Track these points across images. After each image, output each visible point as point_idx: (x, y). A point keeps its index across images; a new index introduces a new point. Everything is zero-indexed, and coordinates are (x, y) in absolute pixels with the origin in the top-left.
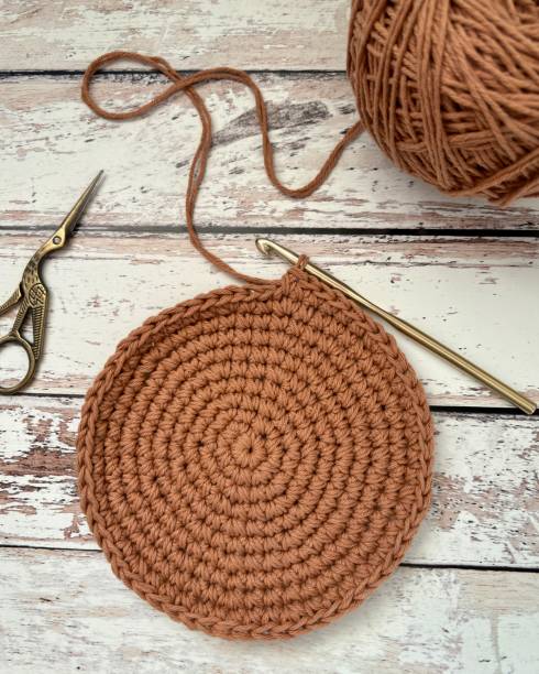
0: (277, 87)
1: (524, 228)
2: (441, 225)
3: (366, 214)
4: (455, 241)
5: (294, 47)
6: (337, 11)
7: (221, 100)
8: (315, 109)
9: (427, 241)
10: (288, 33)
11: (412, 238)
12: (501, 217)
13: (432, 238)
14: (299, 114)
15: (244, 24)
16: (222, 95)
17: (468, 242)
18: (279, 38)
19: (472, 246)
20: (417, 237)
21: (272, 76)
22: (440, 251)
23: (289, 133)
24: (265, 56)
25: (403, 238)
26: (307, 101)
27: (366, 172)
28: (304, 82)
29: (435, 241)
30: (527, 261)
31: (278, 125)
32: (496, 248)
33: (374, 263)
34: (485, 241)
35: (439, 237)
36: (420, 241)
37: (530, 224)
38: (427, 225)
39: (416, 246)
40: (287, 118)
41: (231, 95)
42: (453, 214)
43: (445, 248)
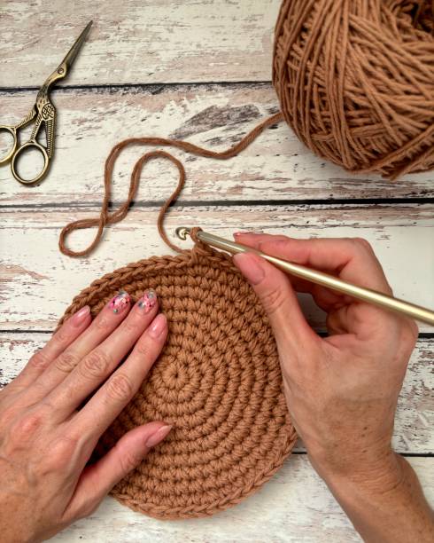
0: (220, 95)
1: (409, 197)
2: (347, 196)
3: (290, 189)
4: (357, 208)
5: (232, 63)
6: (264, 36)
7: (178, 105)
8: (249, 110)
9: (336, 209)
10: (228, 54)
11: (325, 206)
12: (392, 188)
13: (340, 206)
14: (237, 115)
15: (194, 48)
16: (179, 102)
17: (368, 208)
18: (221, 57)
19: (370, 212)
20: (328, 206)
21: (216, 87)
22: (345, 215)
23: (230, 129)
24: (210, 71)
25: (318, 206)
26: (244, 105)
27: (289, 157)
28: (240, 91)
29: (342, 209)
30: (412, 221)
31: (221, 123)
32: (388, 212)
33: (297, 226)
34: (380, 207)
35: (345, 205)
36: (331, 209)
37: (414, 193)
38: (336, 196)
39: (328, 212)
40: (228, 118)
41: (185, 102)
42: (355, 188)
43: (350, 214)
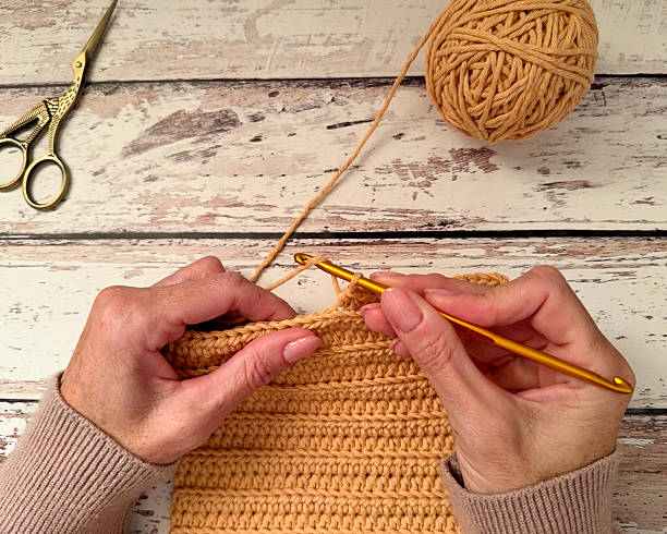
0: (190, 96)
1: (424, 229)
2: (345, 229)
3: (275, 219)
4: (358, 243)
5: (205, 56)
6: (247, 21)
7: (136, 109)
8: (226, 117)
9: (331, 244)
10: (201, 43)
11: (318, 241)
12: (403, 219)
13: (336, 240)
14: (211, 122)
15: (159, 36)
16: (137, 105)
17: (371, 244)
18: (192, 48)
19: (374, 248)
20: (322, 241)
21: (184, 85)
22: (343, 253)
23: (201, 141)
24: (178, 65)
25: (310, 241)
26: (218, 110)
27: (274, 178)
28: (215, 91)
29: (339, 244)
30: (428, 261)
31: (191, 133)
32: (397, 249)
33: (283, 266)
34: (387, 243)
35: (343, 240)
36: (326, 245)
37: (430, 225)
38: (332, 229)
39: (322, 249)
40: (199, 126)
41: (146, 105)
42: (357, 218)
43: (349, 251)
